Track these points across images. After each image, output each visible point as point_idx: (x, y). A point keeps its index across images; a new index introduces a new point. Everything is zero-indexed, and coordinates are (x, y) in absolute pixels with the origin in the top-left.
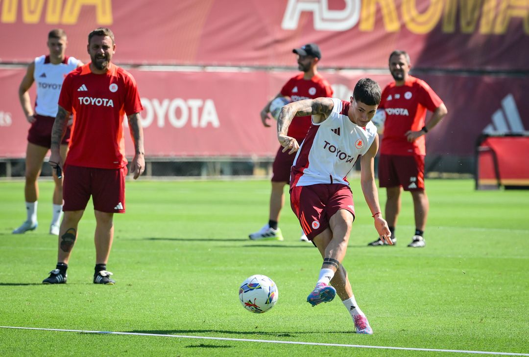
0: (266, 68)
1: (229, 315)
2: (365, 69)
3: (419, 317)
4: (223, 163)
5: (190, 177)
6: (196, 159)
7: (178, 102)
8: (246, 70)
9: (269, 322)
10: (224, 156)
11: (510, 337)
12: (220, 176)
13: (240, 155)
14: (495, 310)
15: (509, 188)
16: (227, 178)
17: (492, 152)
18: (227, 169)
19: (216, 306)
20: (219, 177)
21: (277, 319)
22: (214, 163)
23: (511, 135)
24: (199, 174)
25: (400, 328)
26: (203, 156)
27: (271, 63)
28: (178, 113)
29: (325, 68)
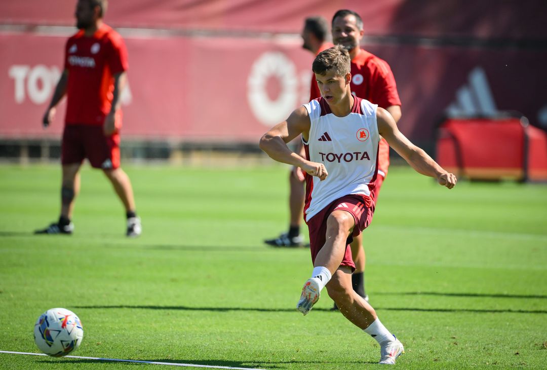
1: (114, 331)
3: (341, 337)
9: (161, 340)
11: (447, 361)
14: (434, 329)
15: (475, 180)
17: (454, 139)
21: (172, 336)
23: (480, 118)
25: (317, 349)
29: (258, 34)
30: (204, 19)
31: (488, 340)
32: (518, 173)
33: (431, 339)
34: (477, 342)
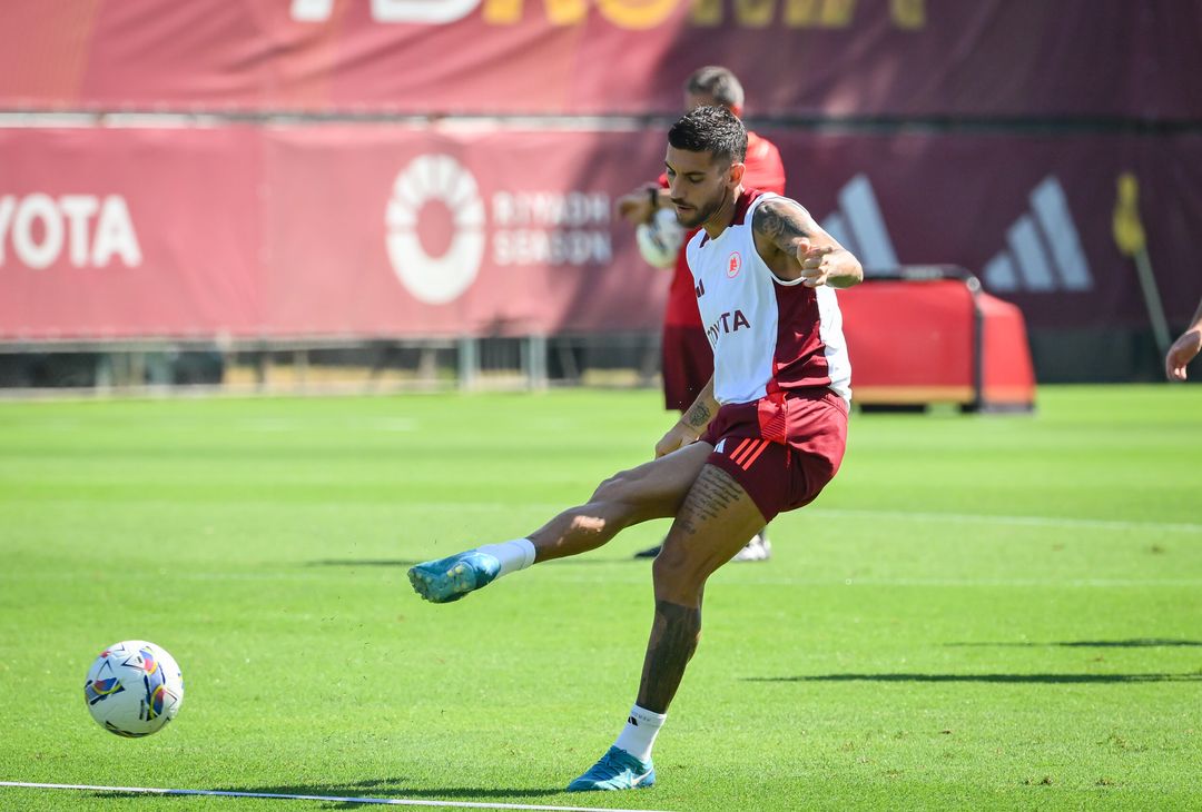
0: (255, 118)
2: (501, 115)
3: (713, 734)
4: (150, 356)
5: (70, 390)
6: (84, 345)
7: (38, 204)
8: (205, 123)
10: (152, 335)
12: (142, 388)
13: (193, 333)
14: (899, 715)
16: (160, 393)
18: (160, 371)
19: (204, 712)
20: (139, 390)
22: (128, 355)
24: (91, 383)
26: (99, 336)
27: (267, 104)
28: (38, 230)
29: (402, 116)
30: (287, 86)
31: (1018, 734)
32: (964, 394)
33: (900, 735)
34: (998, 739)
